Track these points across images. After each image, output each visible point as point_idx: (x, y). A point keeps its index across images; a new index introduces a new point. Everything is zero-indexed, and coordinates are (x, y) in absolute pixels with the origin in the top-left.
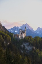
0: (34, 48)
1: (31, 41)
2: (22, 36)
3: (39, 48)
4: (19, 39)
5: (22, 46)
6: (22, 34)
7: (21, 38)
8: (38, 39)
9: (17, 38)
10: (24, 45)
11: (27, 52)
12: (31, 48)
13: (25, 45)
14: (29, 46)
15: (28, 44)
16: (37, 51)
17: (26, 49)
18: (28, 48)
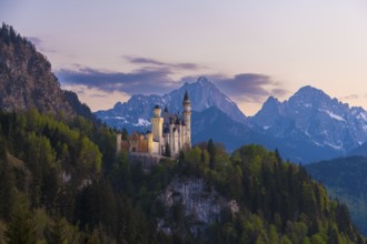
0: (234, 208)
1: (214, 172)
2: (167, 146)
3: (260, 211)
4: (152, 159)
5: (168, 198)
6: (166, 130)
7: (159, 157)
8: (259, 158)
9: (136, 154)
10: (175, 194)
11: (193, 230)
12: (216, 210)
13: (182, 191)
14: (206, 197)
15: (199, 185)
16: (250, 225)
17: (187, 213)
18: (203, 211)
